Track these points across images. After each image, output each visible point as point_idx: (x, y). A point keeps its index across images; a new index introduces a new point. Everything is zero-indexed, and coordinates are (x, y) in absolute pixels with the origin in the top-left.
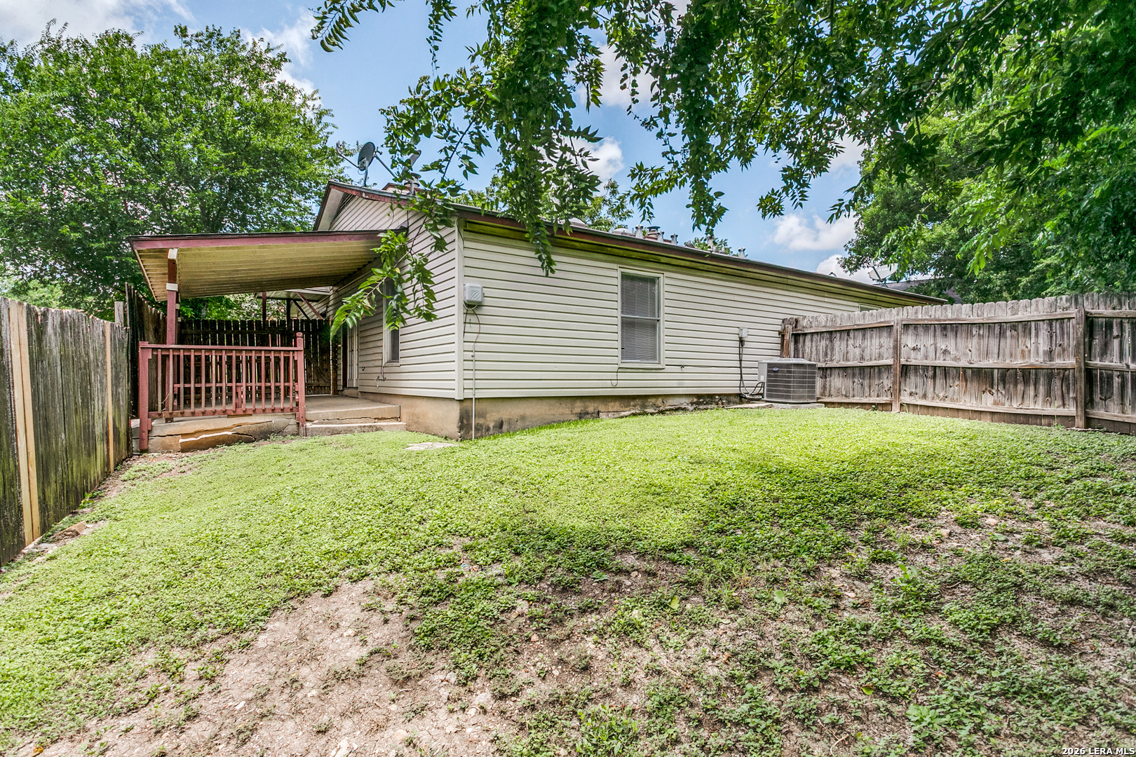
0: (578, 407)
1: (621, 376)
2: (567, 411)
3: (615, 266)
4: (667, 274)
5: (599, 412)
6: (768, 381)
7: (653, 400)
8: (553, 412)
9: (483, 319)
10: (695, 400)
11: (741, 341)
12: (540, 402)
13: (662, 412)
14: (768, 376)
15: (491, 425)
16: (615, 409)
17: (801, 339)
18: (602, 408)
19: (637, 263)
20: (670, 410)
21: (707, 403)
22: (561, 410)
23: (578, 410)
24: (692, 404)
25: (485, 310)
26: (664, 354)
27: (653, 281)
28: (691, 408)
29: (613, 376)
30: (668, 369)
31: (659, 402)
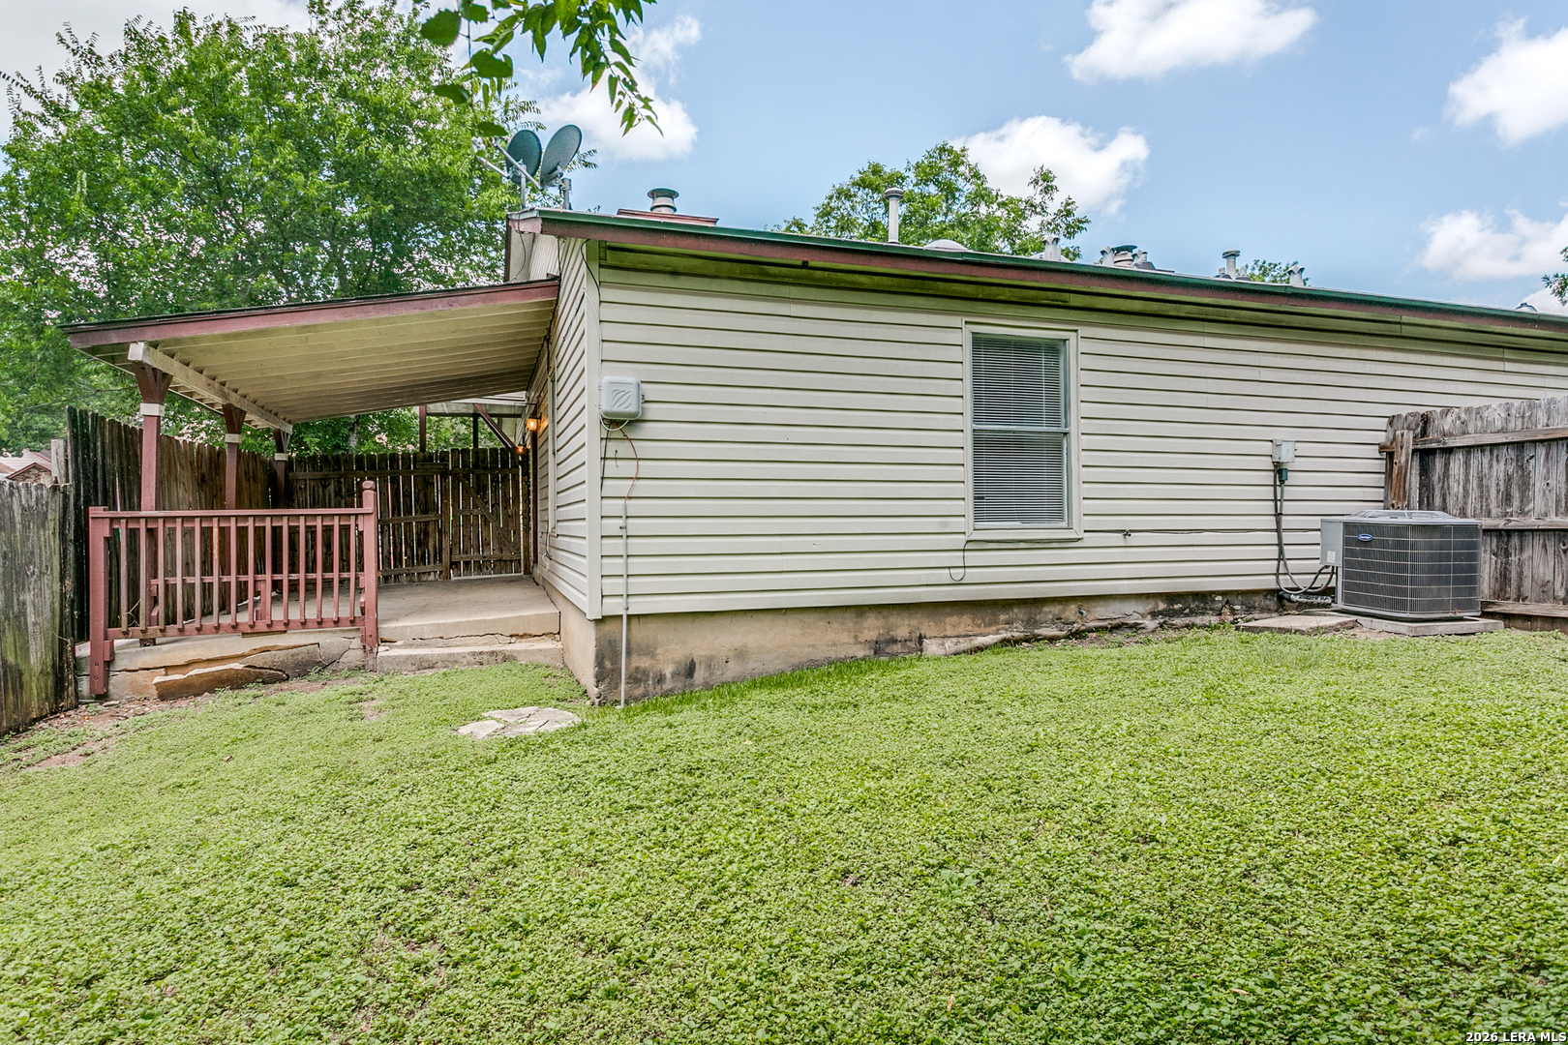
0: (872, 628)
1: (973, 558)
2: (846, 637)
3: (956, 321)
4: (1083, 331)
5: (921, 639)
6: (1346, 563)
7: (1056, 609)
8: (811, 640)
9: (644, 449)
10: (1162, 606)
11: (1280, 471)
12: (780, 619)
13: (1078, 635)
14: (1347, 553)
15: (668, 671)
16: (961, 630)
17: (1439, 463)
18: (927, 627)
19: (1011, 310)
20: (1097, 629)
21: (1193, 613)
22: (831, 636)
23: (871, 635)
24: (1154, 614)
25: (648, 430)
26: (1079, 506)
27: (1054, 348)
28: (1150, 624)
29: (956, 558)
30: (1090, 539)
31: (1071, 612)
